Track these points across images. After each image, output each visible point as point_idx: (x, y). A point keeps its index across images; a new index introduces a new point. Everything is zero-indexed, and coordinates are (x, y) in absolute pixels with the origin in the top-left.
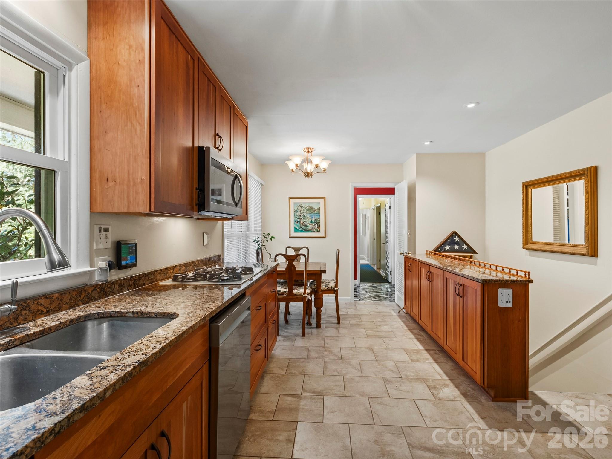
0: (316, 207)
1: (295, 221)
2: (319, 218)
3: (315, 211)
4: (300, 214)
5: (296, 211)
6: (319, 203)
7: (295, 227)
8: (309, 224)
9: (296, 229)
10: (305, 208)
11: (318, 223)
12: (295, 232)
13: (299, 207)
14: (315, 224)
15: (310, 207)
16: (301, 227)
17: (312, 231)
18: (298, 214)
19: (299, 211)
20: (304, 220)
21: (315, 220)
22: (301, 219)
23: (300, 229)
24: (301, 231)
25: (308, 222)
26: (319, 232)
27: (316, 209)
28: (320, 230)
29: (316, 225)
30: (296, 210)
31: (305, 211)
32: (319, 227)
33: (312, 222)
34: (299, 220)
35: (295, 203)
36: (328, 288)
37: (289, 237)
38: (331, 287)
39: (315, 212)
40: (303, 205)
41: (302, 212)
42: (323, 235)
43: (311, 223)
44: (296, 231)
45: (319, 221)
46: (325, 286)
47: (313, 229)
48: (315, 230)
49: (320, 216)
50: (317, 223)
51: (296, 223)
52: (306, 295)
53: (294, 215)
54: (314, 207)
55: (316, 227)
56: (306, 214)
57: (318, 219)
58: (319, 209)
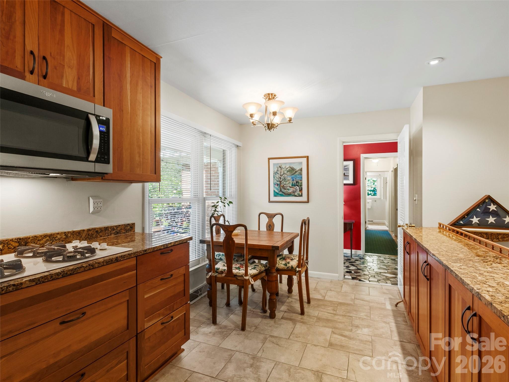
0: (297, 168)
1: (275, 184)
2: (301, 181)
3: (296, 172)
4: (280, 176)
5: (275, 173)
6: (301, 163)
7: (274, 191)
8: (290, 187)
9: (276, 192)
10: (285, 169)
11: (300, 185)
12: (275, 196)
13: (279, 169)
14: (297, 187)
15: (290, 167)
16: (281, 191)
17: (293, 195)
18: (278, 176)
19: (279, 172)
20: (285, 183)
21: (297, 182)
22: (281, 182)
23: (280, 193)
24: (281, 195)
25: (288, 185)
26: (301, 196)
27: (297, 170)
28: (302, 194)
29: (298, 188)
30: (276, 171)
31: (286, 172)
32: (301, 190)
33: (293, 185)
34: (279, 183)
35: (274, 164)
36: (288, 267)
37: (269, 202)
38: (292, 267)
39: (297, 173)
40: (283, 166)
41: (282, 173)
42: (306, 200)
43: (292, 186)
44: (276, 194)
45: (301, 183)
46: (284, 265)
47: (294, 192)
48: (296, 194)
49: (302, 178)
50: (298, 186)
51: (276, 186)
52: (247, 278)
53: (274, 177)
54: (295, 167)
55: (298, 190)
56: (286, 176)
57: (300, 182)
58: (301, 170)
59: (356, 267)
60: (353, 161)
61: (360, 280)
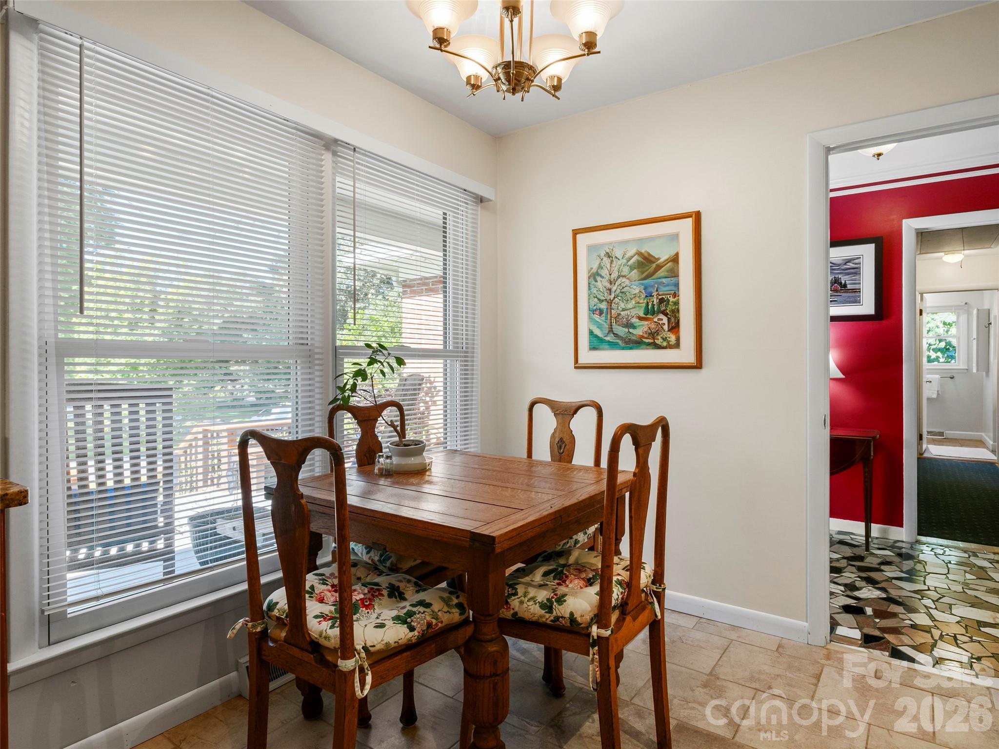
0: (662, 254)
1: (593, 311)
2: (675, 295)
3: (659, 267)
4: (608, 285)
5: (594, 276)
6: (675, 237)
7: (591, 333)
8: (640, 318)
9: (596, 336)
10: (624, 261)
11: (673, 311)
12: (593, 348)
13: (606, 261)
14: (661, 316)
15: (639, 254)
16: (611, 330)
17: (649, 344)
18: (602, 284)
19: (605, 272)
20: (622, 305)
21: (661, 301)
22: (610, 302)
23: (608, 338)
24: (613, 346)
25: (634, 312)
26: (677, 345)
27: (662, 260)
28: (678, 339)
29: (665, 320)
30: (594, 270)
31: (626, 270)
32: (675, 327)
33: (650, 312)
34: (604, 306)
35: (591, 248)
36: (557, 618)
37: (576, 368)
38: (572, 619)
39: (662, 272)
40: (618, 253)
41: (615, 275)
42: (691, 359)
43: (646, 313)
44: (596, 343)
45: (677, 303)
46: (543, 606)
47: (653, 334)
48: (659, 341)
49: (677, 285)
50: (666, 315)
51: (596, 317)
53: (589, 289)
54: (655, 253)
55: (666, 327)
56: (627, 282)
57: (671, 299)
58: (675, 259)
59: (883, 590)
60: (873, 245)
61: (896, 654)
